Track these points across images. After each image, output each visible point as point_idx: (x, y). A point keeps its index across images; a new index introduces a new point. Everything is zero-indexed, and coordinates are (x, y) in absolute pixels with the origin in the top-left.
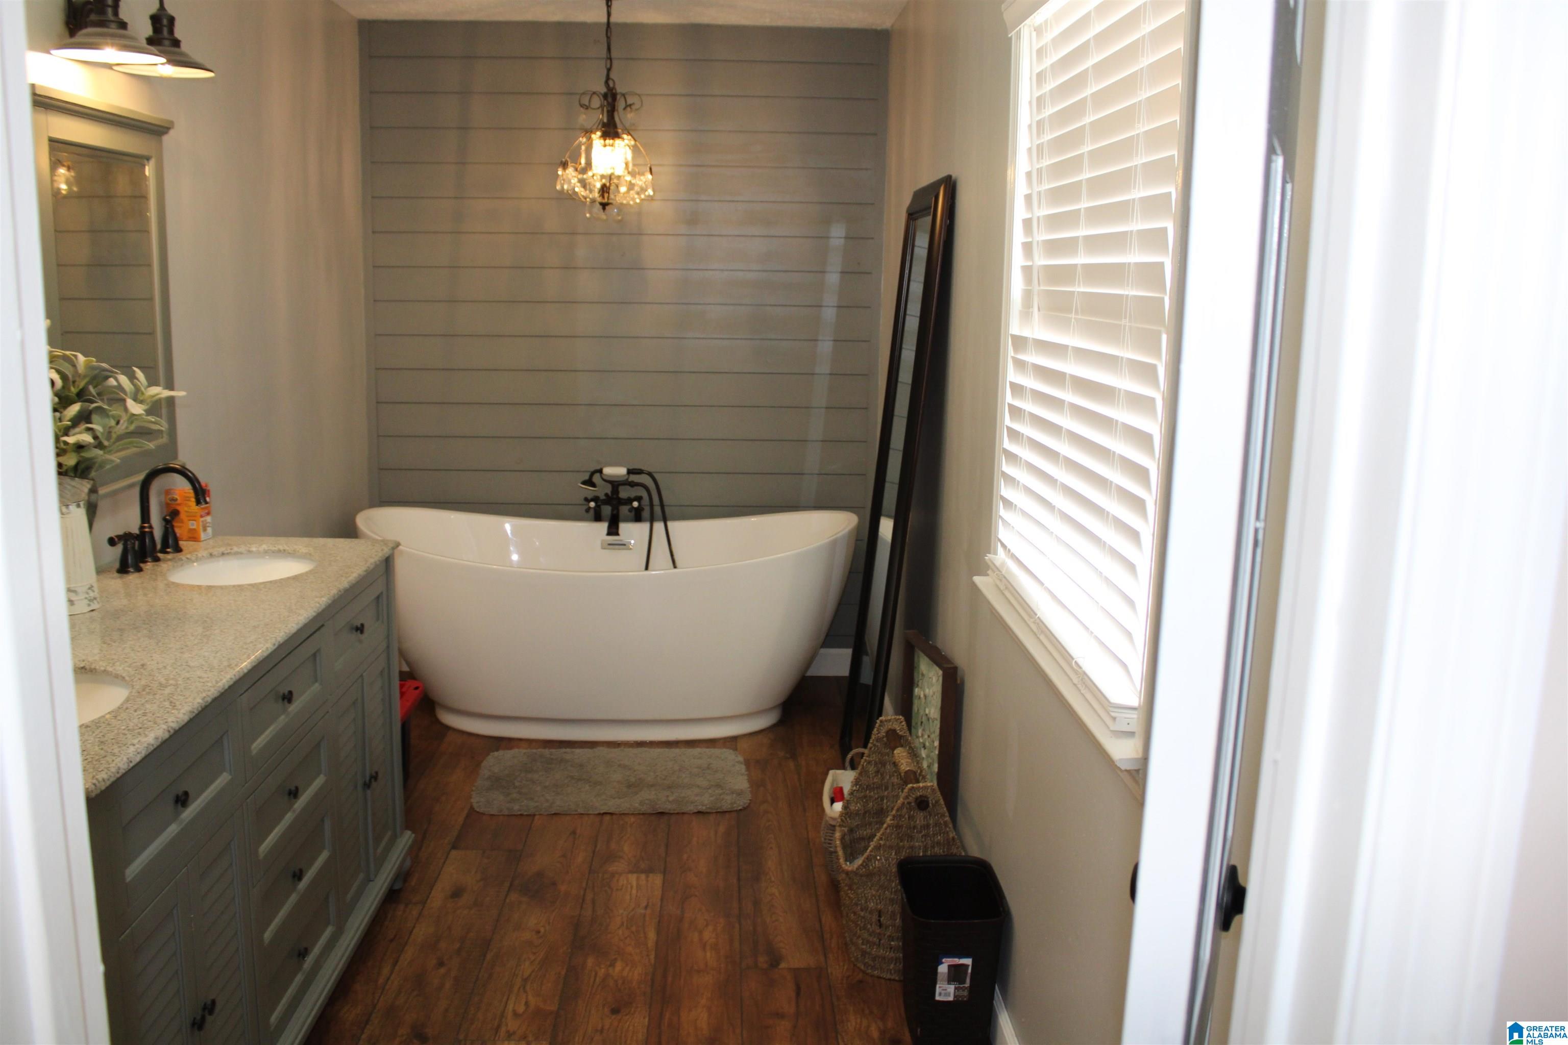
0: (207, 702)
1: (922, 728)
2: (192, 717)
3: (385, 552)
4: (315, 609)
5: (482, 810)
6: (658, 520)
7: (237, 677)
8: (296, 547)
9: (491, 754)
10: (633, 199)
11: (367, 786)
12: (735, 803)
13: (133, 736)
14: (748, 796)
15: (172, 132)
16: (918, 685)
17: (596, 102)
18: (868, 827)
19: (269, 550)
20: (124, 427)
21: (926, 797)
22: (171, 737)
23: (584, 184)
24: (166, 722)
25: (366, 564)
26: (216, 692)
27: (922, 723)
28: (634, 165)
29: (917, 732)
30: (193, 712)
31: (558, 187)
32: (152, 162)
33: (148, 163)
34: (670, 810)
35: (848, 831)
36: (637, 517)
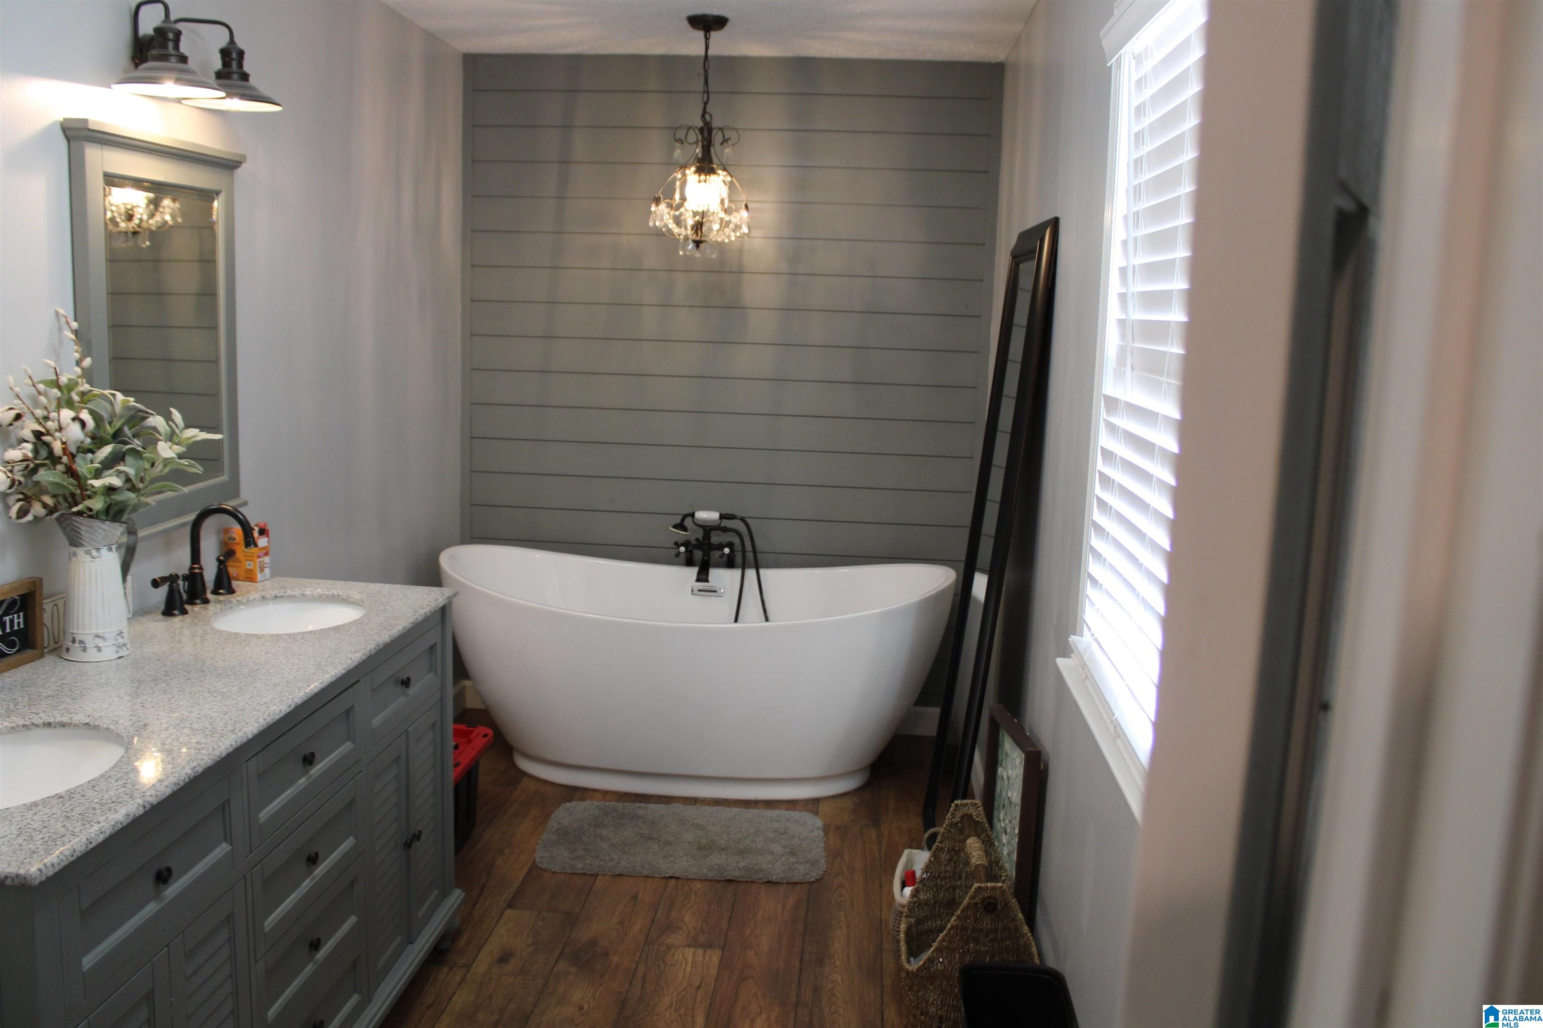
0: (198, 772)
1: (1005, 811)
2: (175, 789)
3: (439, 601)
4: (345, 666)
5: (544, 866)
6: (750, 567)
7: (239, 743)
8: (349, 592)
9: (563, 805)
10: (729, 237)
11: (408, 845)
12: (808, 874)
13: (103, 811)
14: (823, 865)
15: (244, 165)
16: (1001, 765)
17: (693, 136)
18: (937, 918)
19: (323, 594)
20: (159, 469)
21: (994, 898)
22: (146, 813)
23: (678, 221)
24: (143, 796)
25: (414, 615)
26: (209, 761)
27: (1004, 805)
28: (730, 201)
29: (999, 815)
30: (179, 784)
31: (651, 224)
32: (222, 196)
33: (217, 197)
34: (738, 878)
35: (915, 922)
36: (730, 564)
